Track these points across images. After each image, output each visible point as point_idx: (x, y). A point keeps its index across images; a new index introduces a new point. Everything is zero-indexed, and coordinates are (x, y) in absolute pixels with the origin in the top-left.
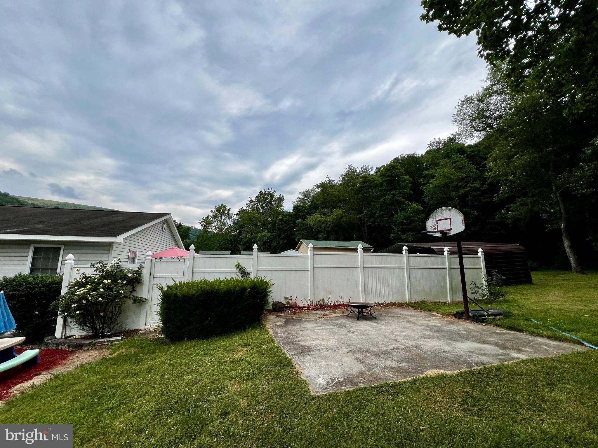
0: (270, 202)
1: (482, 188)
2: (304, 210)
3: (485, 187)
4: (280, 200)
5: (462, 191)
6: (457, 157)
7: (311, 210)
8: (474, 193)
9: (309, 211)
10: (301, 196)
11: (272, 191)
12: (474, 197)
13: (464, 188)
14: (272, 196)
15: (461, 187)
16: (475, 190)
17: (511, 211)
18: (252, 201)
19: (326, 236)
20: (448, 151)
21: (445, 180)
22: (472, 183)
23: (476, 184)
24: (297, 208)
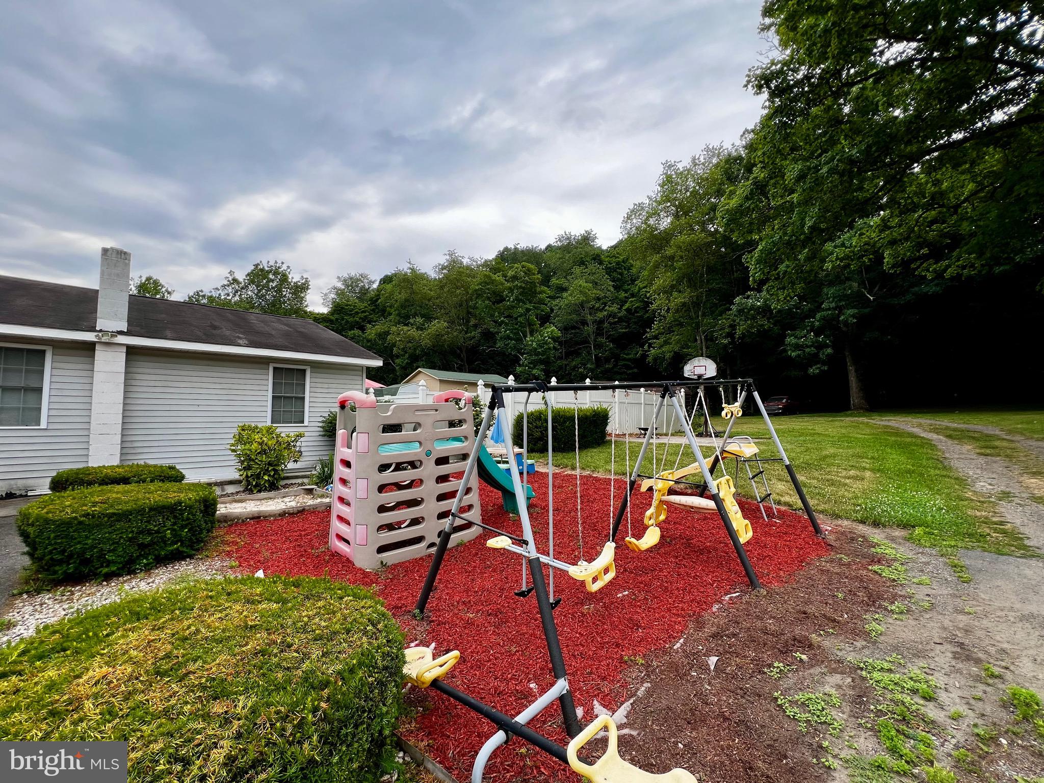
0: (279, 290)
1: (619, 315)
2: (357, 313)
3: (623, 313)
4: (301, 288)
5: (600, 315)
6: (593, 267)
7: (371, 314)
8: (611, 320)
9: (365, 316)
10: (340, 285)
11: (284, 267)
12: (611, 324)
13: (601, 310)
14: (284, 278)
15: (598, 310)
16: (612, 315)
17: (654, 348)
18: (235, 281)
19: (407, 363)
20: (581, 254)
21: (582, 298)
22: (609, 307)
23: (614, 308)
24: (343, 308)
